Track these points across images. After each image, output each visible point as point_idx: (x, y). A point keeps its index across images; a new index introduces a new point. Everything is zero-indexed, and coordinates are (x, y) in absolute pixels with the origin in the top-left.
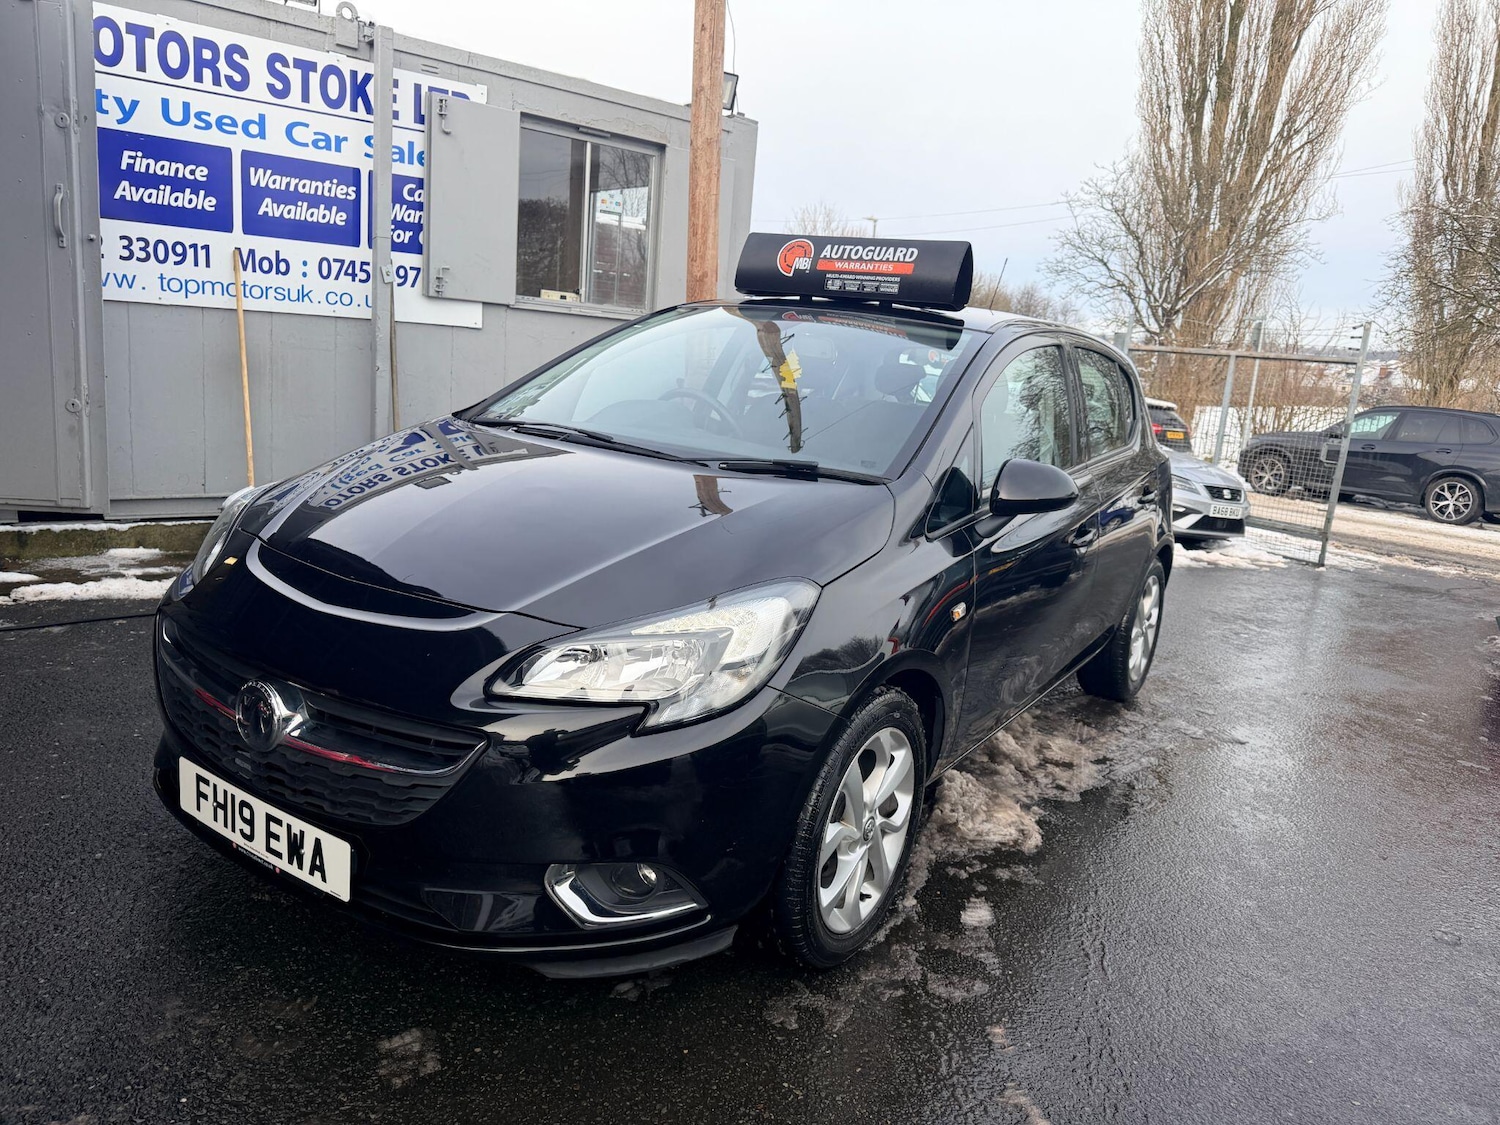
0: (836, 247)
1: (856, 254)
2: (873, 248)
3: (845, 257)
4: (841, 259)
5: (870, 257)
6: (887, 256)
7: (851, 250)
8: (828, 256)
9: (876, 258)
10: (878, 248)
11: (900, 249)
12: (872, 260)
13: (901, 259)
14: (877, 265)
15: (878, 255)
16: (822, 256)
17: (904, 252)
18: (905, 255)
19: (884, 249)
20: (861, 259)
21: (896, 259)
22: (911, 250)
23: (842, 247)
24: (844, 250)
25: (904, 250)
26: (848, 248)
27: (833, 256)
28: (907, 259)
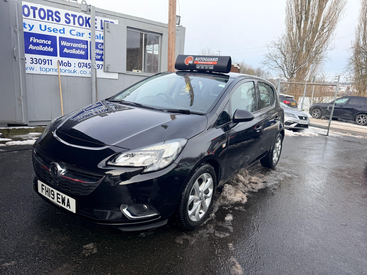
0: (199, 58)
1: (203, 60)
2: (207, 58)
3: (201, 60)
4: (200, 61)
5: (206, 60)
6: (211, 60)
7: (202, 59)
8: (197, 60)
9: (208, 60)
10: (209, 58)
11: (214, 58)
12: (207, 61)
13: (214, 61)
14: (208, 62)
15: (209, 60)
16: (195, 60)
17: (215, 59)
18: (215, 60)
19: (210, 58)
20: (204, 61)
21: (213, 61)
22: (216, 58)
23: (200, 58)
24: (201, 59)
25: (215, 58)
26: (202, 58)
27: (198, 60)
28: (215, 61)
